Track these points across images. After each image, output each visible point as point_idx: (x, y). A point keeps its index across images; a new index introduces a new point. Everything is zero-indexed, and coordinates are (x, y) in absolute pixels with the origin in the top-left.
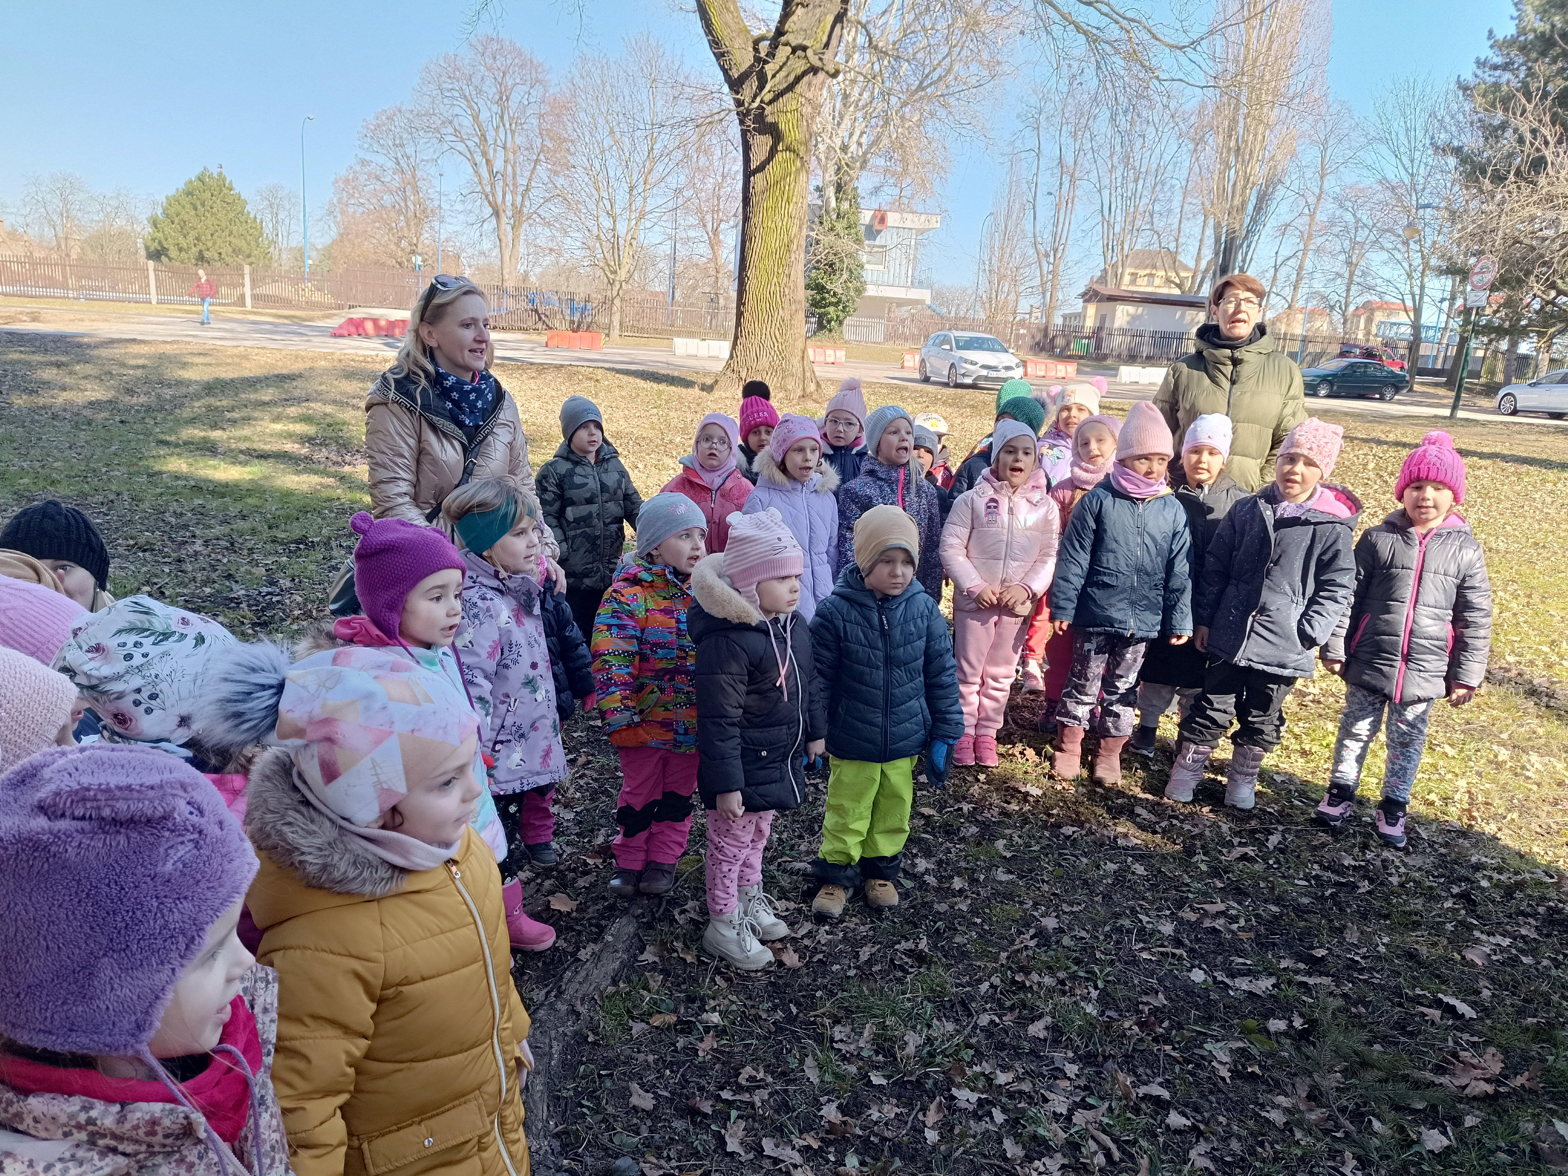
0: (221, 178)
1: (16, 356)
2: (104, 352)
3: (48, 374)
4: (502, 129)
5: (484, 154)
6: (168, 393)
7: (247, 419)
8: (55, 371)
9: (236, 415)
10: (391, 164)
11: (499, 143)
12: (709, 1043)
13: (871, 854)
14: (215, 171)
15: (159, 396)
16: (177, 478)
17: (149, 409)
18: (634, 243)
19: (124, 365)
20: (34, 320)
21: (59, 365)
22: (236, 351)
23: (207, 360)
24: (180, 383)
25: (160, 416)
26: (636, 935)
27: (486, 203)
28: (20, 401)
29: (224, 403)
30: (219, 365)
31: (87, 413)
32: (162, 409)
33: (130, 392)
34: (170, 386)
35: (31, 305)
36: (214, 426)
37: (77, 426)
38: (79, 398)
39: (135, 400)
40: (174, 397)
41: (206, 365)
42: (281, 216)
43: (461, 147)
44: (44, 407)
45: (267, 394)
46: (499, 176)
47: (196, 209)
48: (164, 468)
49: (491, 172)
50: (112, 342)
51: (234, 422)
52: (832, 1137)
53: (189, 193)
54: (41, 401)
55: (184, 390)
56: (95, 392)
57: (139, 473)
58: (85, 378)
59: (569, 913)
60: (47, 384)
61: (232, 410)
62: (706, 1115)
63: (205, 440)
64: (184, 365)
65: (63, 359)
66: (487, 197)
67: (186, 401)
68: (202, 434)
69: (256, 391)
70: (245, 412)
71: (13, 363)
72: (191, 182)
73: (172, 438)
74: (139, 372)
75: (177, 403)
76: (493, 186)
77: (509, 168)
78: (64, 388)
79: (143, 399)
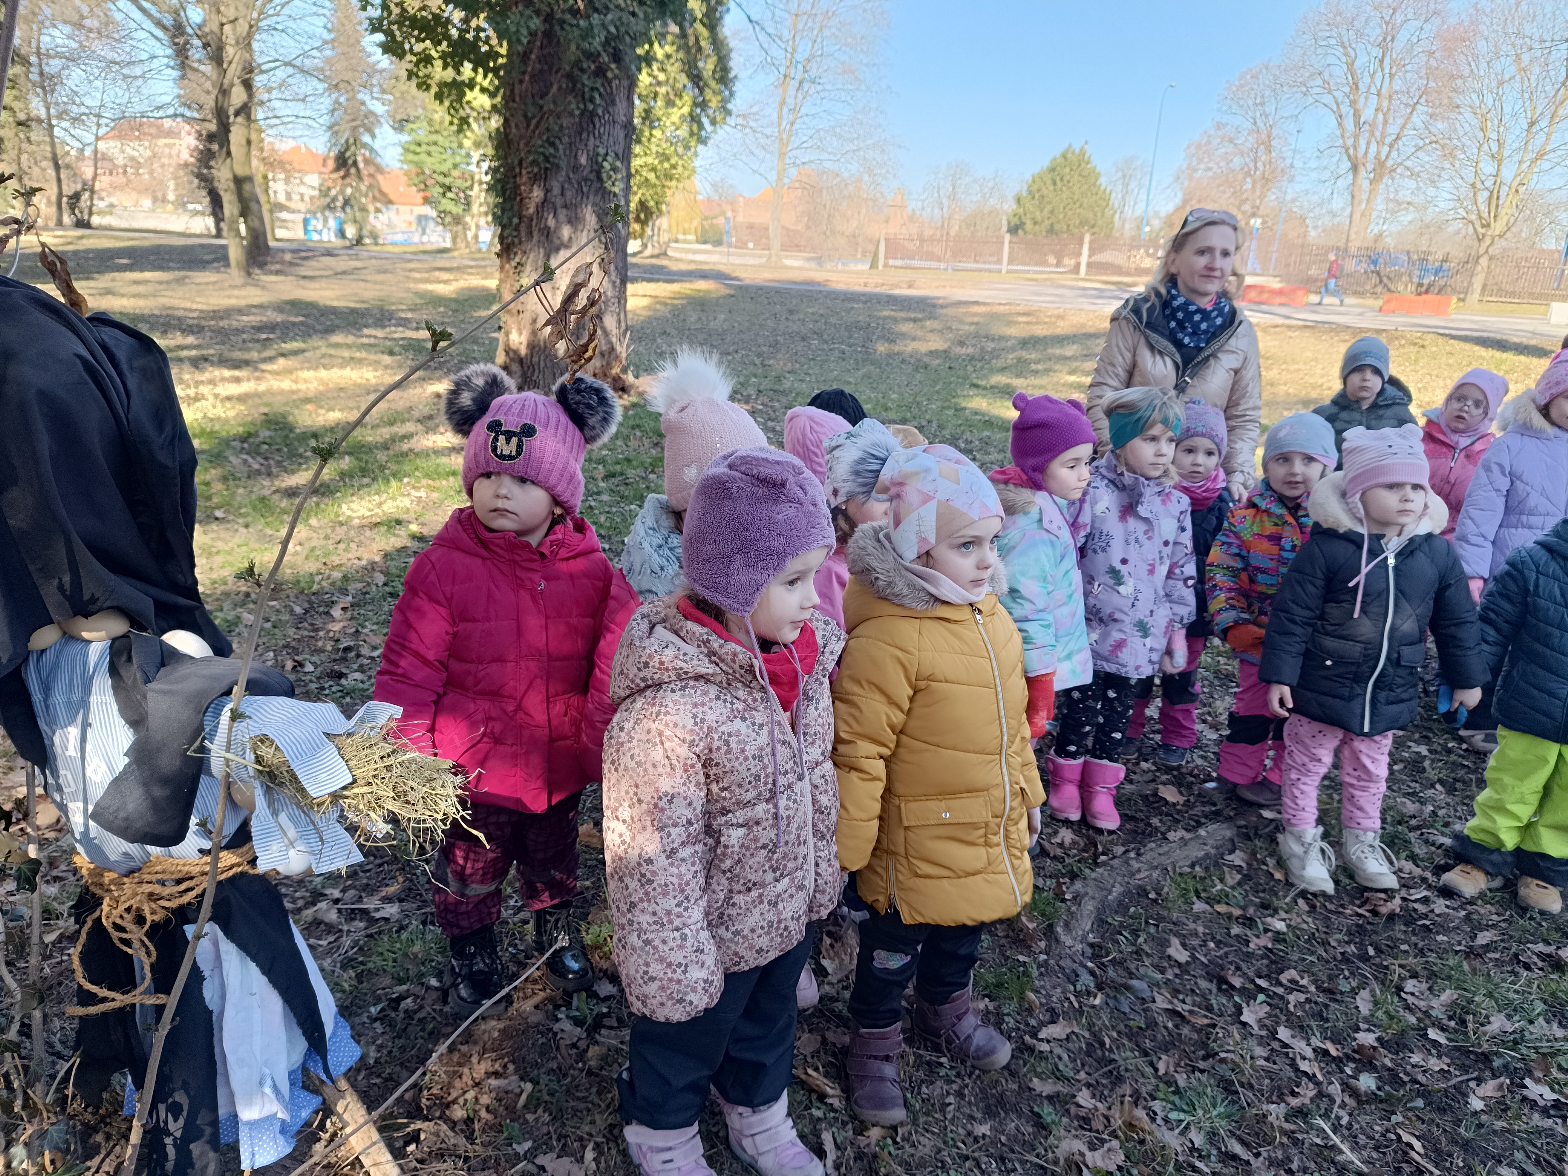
0: (1083, 152)
1: (886, 313)
2: (950, 311)
3: (906, 327)
4: (1379, 74)
5: (1353, 103)
6: (990, 346)
7: (1048, 371)
8: (911, 325)
9: (1040, 367)
10: (1248, 125)
11: (1373, 90)
12: (1265, 941)
13: (1530, 847)
14: (1077, 147)
15: (982, 349)
16: (976, 413)
17: (972, 358)
18: (1522, 189)
19: (961, 322)
20: (910, 286)
21: (915, 320)
22: (1056, 312)
23: (1029, 319)
24: (1001, 338)
25: (979, 365)
26: (1232, 840)
27: (1345, 157)
28: (882, 348)
29: (1033, 356)
30: (1037, 323)
31: (926, 359)
32: (983, 359)
33: (962, 344)
34: (993, 340)
35: (910, 275)
36: (1018, 376)
37: (916, 370)
38: (923, 347)
39: (963, 351)
40: (994, 350)
41: (1027, 323)
42: (1131, 187)
43: (1328, 99)
44: (898, 354)
45: (1070, 350)
46: (1367, 127)
47: (1055, 184)
48: (969, 405)
49: (1357, 123)
50: (960, 303)
51: (1036, 372)
52: (1357, 1056)
53: (1053, 170)
54: (896, 348)
55: (1003, 344)
56: (937, 344)
57: (949, 408)
58: (932, 331)
59: (1174, 804)
60: (903, 336)
61: (1038, 362)
62: (1233, 987)
63: (1008, 386)
64: (1010, 323)
65: (920, 316)
66: (1347, 150)
67: (1003, 354)
68: (1008, 381)
69: (1062, 347)
70: (1048, 365)
71: (885, 318)
72: (1055, 159)
73: (983, 383)
74: (972, 328)
75: (995, 354)
76: (1356, 137)
77: (1380, 116)
78: (914, 339)
79: (970, 350)
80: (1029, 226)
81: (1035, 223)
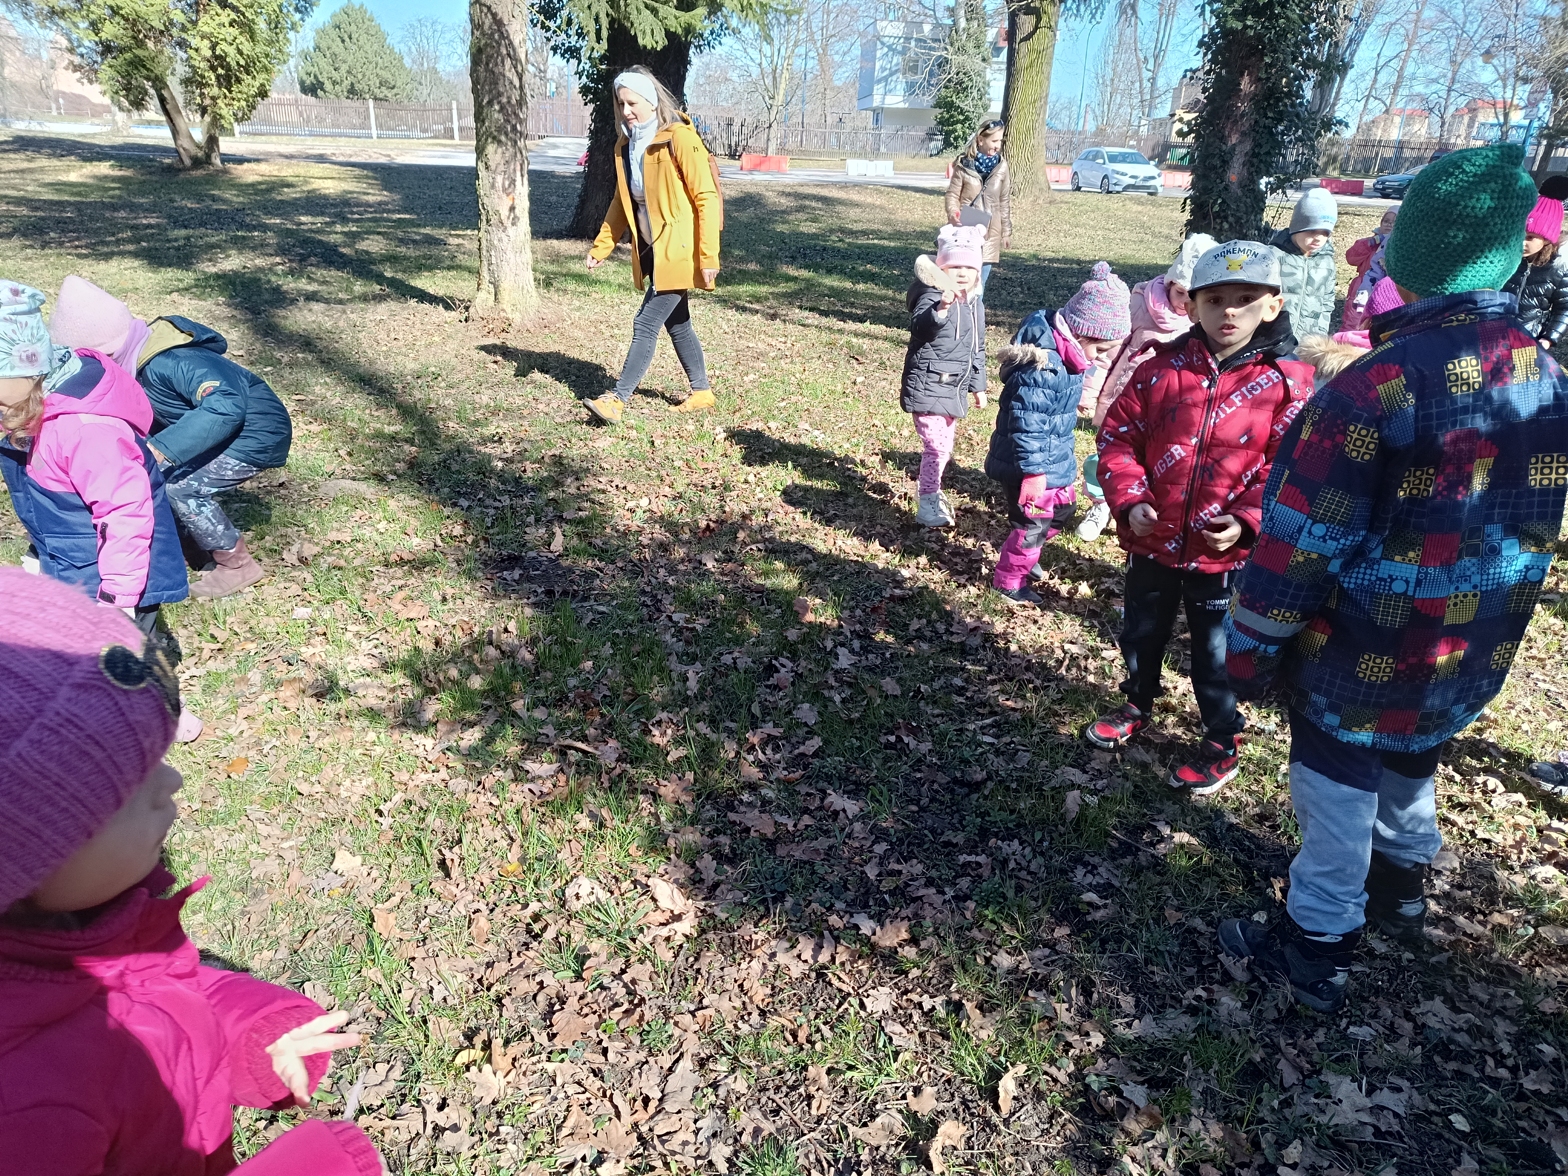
0: (363, 9)
80: (328, 86)
81: (334, 83)
